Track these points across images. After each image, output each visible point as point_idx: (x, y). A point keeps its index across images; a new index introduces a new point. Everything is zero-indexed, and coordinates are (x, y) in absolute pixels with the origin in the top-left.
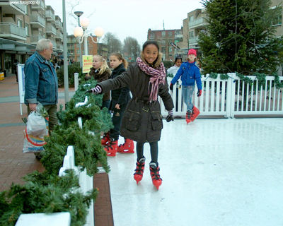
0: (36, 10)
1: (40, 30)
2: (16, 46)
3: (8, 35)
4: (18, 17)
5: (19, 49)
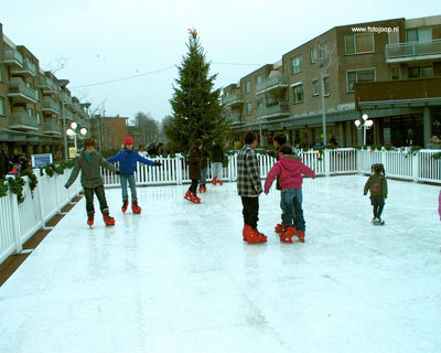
0: (49, 95)
1: (54, 116)
2: (28, 136)
3: (19, 126)
4: (28, 106)
5: (31, 140)
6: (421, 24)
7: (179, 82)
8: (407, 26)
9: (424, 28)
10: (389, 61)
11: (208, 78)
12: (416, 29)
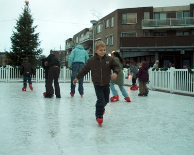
6: (161, 11)
7: (16, 28)
8: (154, 11)
9: (163, 12)
10: (143, 28)
11: (32, 27)
12: (159, 13)
